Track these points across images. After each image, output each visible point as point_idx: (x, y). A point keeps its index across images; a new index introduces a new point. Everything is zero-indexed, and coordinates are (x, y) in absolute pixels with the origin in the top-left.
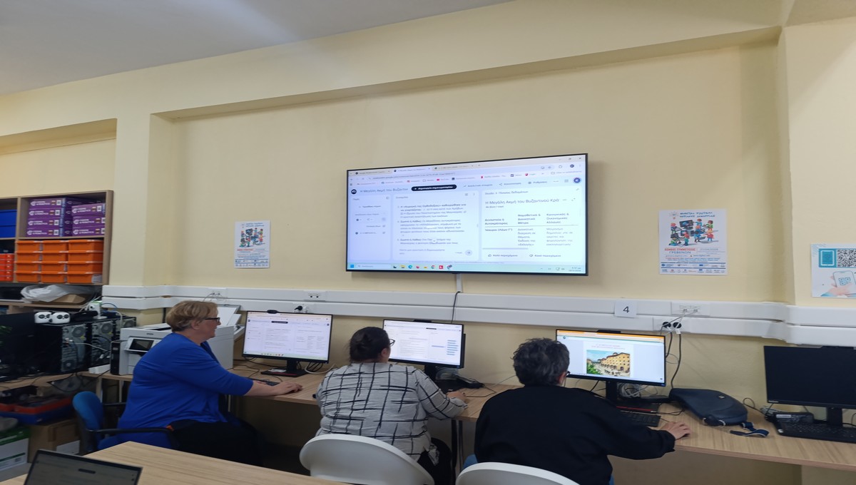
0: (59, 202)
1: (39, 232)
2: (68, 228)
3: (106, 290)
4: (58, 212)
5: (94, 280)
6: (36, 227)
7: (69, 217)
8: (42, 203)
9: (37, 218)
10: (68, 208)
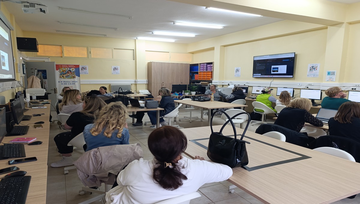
0: (205, 64)
1: (202, 70)
2: (207, 69)
3: (213, 81)
4: (205, 66)
5: (211, 79)
6: (202, 69)
7: (207, 67)
8: (202, 64)
9: (202, 67)
10: (207, 65)
